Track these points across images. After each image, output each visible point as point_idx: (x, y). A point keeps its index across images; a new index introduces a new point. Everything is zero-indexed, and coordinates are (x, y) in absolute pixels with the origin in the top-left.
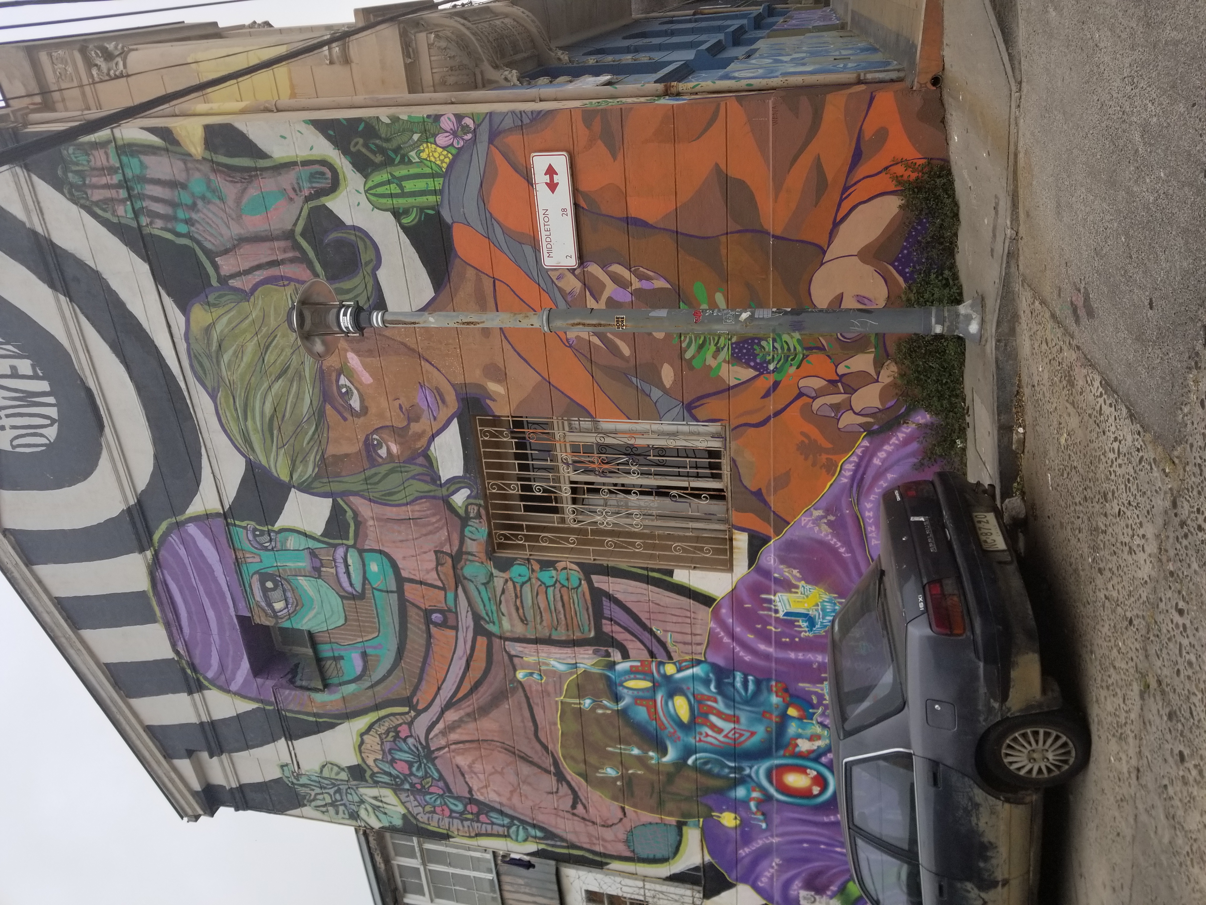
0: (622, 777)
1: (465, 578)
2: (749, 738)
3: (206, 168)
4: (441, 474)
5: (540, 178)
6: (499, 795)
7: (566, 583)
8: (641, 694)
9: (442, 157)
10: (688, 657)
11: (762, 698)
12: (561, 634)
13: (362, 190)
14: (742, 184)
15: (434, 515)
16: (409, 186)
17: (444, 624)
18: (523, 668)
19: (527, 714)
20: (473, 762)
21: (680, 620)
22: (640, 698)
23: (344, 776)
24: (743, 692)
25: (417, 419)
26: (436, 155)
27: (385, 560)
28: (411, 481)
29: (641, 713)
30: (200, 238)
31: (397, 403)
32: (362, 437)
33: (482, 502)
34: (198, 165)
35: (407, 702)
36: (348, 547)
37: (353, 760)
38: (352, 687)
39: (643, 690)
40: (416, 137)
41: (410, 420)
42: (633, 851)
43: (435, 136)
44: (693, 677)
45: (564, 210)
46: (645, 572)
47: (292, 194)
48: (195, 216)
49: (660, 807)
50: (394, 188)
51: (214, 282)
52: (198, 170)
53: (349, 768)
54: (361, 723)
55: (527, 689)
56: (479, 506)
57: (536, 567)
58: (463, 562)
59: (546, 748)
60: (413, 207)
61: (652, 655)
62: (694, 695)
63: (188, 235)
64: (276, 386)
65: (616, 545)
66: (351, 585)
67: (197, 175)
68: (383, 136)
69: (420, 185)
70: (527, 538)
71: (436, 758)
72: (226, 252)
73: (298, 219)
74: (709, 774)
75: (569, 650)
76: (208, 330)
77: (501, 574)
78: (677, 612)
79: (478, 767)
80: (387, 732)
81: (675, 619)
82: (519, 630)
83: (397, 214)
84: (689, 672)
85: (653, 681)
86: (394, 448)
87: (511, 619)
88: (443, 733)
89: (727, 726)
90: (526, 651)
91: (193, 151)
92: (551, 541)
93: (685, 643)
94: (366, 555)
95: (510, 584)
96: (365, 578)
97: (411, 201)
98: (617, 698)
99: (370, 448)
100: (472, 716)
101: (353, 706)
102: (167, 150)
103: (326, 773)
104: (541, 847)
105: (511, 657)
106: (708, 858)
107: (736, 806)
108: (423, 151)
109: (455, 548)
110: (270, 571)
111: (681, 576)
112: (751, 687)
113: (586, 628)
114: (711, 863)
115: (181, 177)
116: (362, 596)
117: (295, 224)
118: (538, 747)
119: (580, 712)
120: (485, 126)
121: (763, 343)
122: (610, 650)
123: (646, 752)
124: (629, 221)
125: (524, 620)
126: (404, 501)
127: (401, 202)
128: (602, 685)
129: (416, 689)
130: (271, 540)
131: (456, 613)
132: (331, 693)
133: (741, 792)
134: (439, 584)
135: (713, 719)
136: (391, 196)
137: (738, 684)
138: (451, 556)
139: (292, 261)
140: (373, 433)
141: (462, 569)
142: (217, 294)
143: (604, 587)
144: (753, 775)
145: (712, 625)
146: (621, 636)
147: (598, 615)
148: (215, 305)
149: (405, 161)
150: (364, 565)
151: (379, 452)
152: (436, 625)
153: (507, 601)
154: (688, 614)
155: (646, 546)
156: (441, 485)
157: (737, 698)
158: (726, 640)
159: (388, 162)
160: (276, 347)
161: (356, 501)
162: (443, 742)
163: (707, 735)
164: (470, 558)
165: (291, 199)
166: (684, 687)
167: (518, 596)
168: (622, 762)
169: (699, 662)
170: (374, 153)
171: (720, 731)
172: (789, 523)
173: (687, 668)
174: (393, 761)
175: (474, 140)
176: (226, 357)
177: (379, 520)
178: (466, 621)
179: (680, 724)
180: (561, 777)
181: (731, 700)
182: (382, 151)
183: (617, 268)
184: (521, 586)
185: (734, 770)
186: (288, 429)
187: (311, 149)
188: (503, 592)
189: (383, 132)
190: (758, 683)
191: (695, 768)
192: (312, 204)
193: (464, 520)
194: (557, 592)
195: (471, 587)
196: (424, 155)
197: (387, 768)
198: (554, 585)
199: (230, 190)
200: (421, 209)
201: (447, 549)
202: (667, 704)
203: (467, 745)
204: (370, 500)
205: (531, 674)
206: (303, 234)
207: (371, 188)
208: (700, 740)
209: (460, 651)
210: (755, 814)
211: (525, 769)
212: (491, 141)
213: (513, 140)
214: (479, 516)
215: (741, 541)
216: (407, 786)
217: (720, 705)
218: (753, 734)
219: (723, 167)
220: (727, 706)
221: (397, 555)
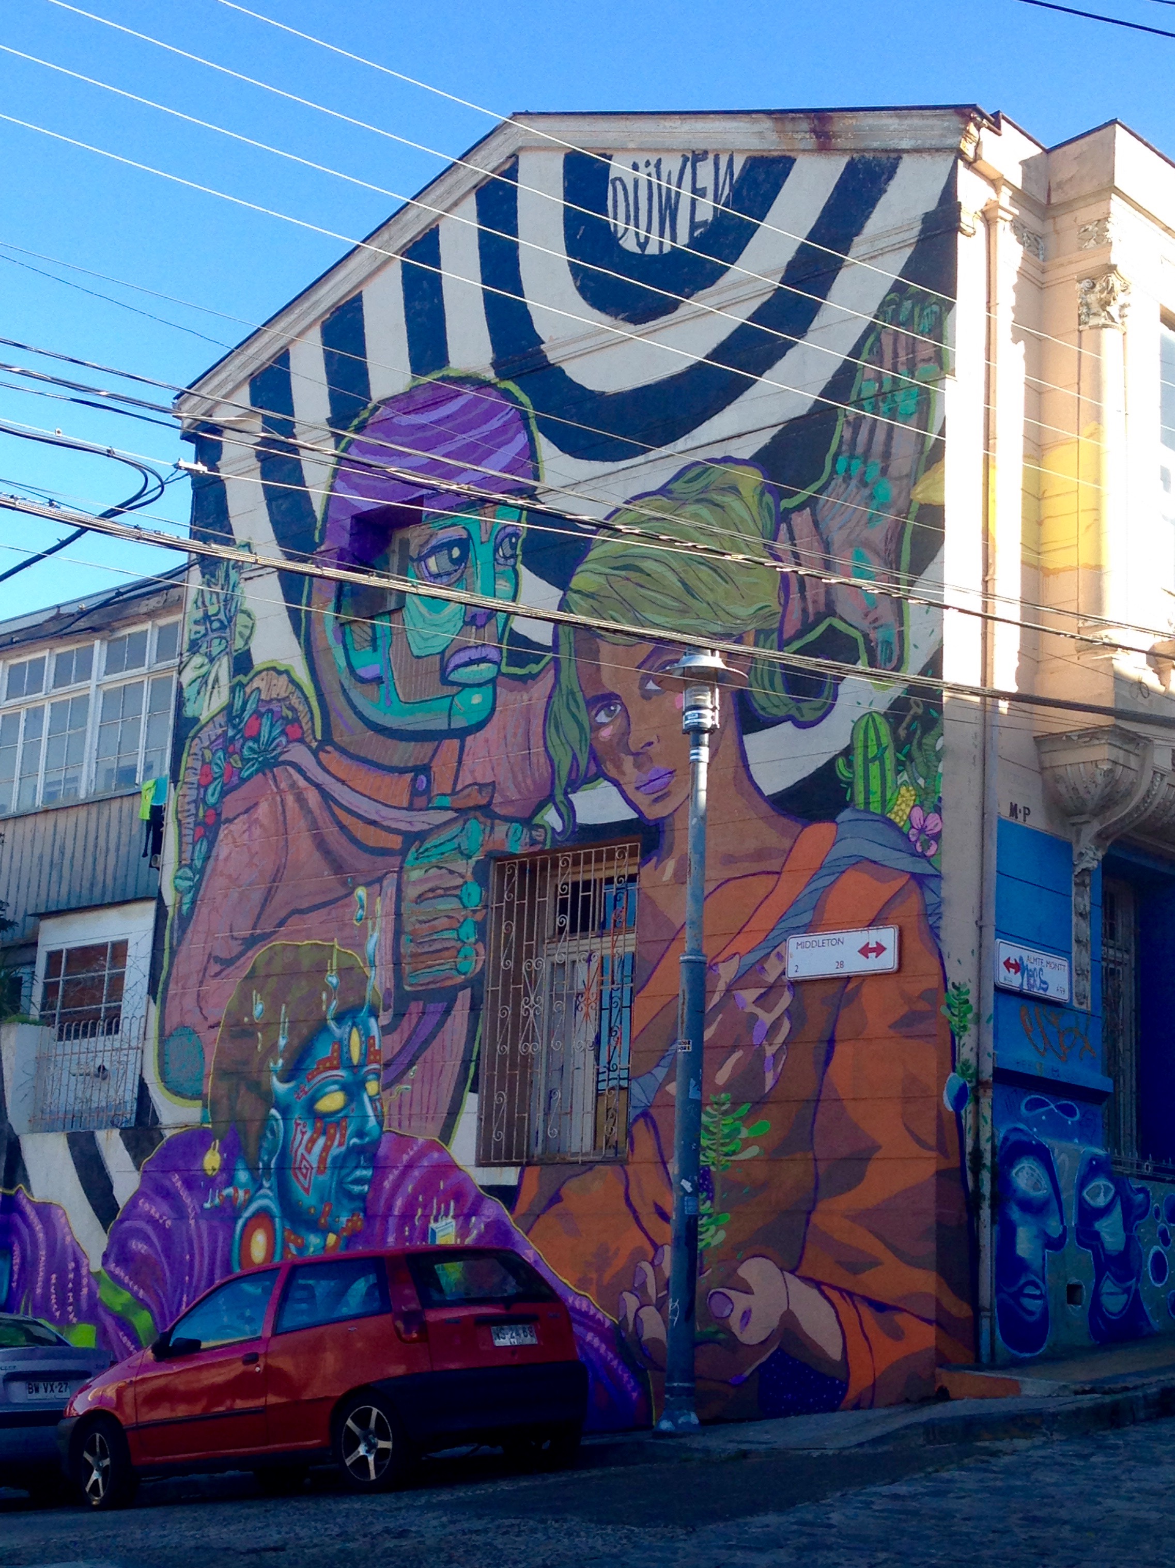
0: (252, 1024)
1: (465, 823)
2: (303, 1187)
3: (901, 503)
4: (579, 794)
5: (873, 936)
6: (227, 859)
7: (462, 955)
8: (345, 1050)
9: (900, 813)
10: (386, 1109)
11: (345, 1202)
12: (407, 948)
13: (874, 708)
14: (860, 1178)
15: (534, 782)
16: (874, 769)
17: (414, 793)
18: (368, 895)
19: (319, 900)
20: (261, 826)
21: (425, 1100)
22: (341, 1046)
23: (239, 644)
24: (350, 1179)
25: (638, 766)
26: (903, 806)
27: (484, 715)
28: (570, 754)
29: (324, 1050)
30: (830, 488)
31: (654, 739)
32: (617, 692)
33: (547, 847)
34: (904, 494)
35: (328, 738)
36: (498, 664)
37: (259, 659)
38: (342, 663)
39: (349, 1051)
40: (921, 782)
41: (636, 755)
42: (171, 1035)
43: (921, 806)
44: (365, 1117)
45: (841, 964)
46: (474, 1058)
47: (871, 617)
48: (854, 482)
49: (222, 1073)
50: (873, 751)
51: (786, 504)
52: (900, 493)
53: (249, 650)
54: (302, 674)
55: (346, 901)
56: (544, 843)
57: (479, 917)
58: (482, 819)
59: (281, 924)
60: (853, 773)
61: (387, 1065)
62: (346, 1117)
63: (834, 471)
64: (673, 579)
65: (503, 1021)
66: (457, 667)
67: (895, 492)
68: (924, 741)
69: (875, 785)
70: (510, 904)
71: (265, 774)
72: (816, 524)
73: (846, 622)
74: (262, 1137)
75: (389, 957)
76: (734, 490)
77: (470, 870)
78: (433, 1098)
79: (257, 832)
80: (292, 708)
81: (426, 1094)
82: (411, 892)
83: (847, 752)
84: (370, 1112)
85: (361, 1065)
86: (605, 733)
87: (421, 881)
88: (293, 785)
89: (313, 1158)
90: (388, 900)
91: (919, 488)
92: (507, 936)
93: (400, 1107)
94: (490, 687)
95: (460, 881)
96: (464, 686)
97: (860, 770)
98: (339, 1018)
99: (606, 700)
100: (314, 825)
101: (322, 663)
102: (921, 453)
103: (241, 619)
104: (171, 914)
105: (380, 880)
106: (168, 1134)
107: (228, 1168)
108: (908, 791)
109: (497, 810)
110: (471, 554)
111: (471, 1101)
112: (357, 1189)
113: (414, 981)
114: (162, 1137)
115: (893, 471)
116: (445, 680)
117: (841, 618)
118: (283, 914)
119: (321, 970)
120: (927, 869)
121: (708, 1203)
122: (391, 1011)
123: (282, 1057)
124: (831, 1043)
125: (420, 898)
126: (549, 744)
127: (858, 759)
128: (352, 999)
129: (343, 751)
130: (506, 558)
131: (428, 809)
132: (335, 632)
133: (242, 1176)
134: (459, 787)
135: (321, 1141)
136: (866, 747)
137: (359, 1173)
138: (490, 803)
139: (804, 611)
140: (622, 704)
141: (476, 818)
142: (772, 506)
143: (458, 1005)
144: (262, 1192)
145: (421, 1140)
146: (407, 1025)
147: (426, 995)
148: (761, 501)
149: (900, 765)
150: (479, 685)
151: (602, 713)
152: (414, 780)
153: (441, 877)
154: (431, 1112)
155: (503, 1058)
156: (566, 794)
157: (344, 1172)
158: (405, 1158)
159: (899, 746)
160: (715, 582)
161: (548, 679)
162: (283, 786)
163: (303, 1133)
164: (488, 829)
165: (866, 615)
166: (354, 1105)
167: (447, 893)
168: (269, 1025)
169: (380, 1123)
170: (908, 728)
171: (309, 1150)
172: (527, 1234)
173: (375, 1109)
174: (258, 715)
175: (914, 854)
176: (704, 511)
177: (529, 708)
178: (421, 821)
179: (313, 1100)
180: (251, 942)
181: (341, 1163)
182: (909, 739)
183: (786, 1026)
184: (456, 896)
185: (267, 1167)
186: (629, 590)
187: (915, 646)
188: (451, 872)
189: (927, 740)
190: (362, 1197)
191: (267, 1118)
192: (861, 641)
193: (527, 822)
194: (452, 943)
195: (455, 829)
196: (903, 790)
197: (251, 706)
198: (459, 939)
199: (877, 534)
200: (850, 784)
201: (498, 799)
202: (335, 1083)
203: (281, 818)
204: (550, 697)
205: (362, 907)
206: (831, 628)
207: (874, 720)
208: (298, 1125)
209: (385, 811)
210: (220, 1194)
211: (257, 897)
212: (914, 876)
213: (913, 903)
214: (533, 842)
215: (508, 1176)
216: (231, 733)
217: (335, 1151)
218: (307, 1190)
219: (878, 1155)
220: (335, 1159)
221: (489, 732)
